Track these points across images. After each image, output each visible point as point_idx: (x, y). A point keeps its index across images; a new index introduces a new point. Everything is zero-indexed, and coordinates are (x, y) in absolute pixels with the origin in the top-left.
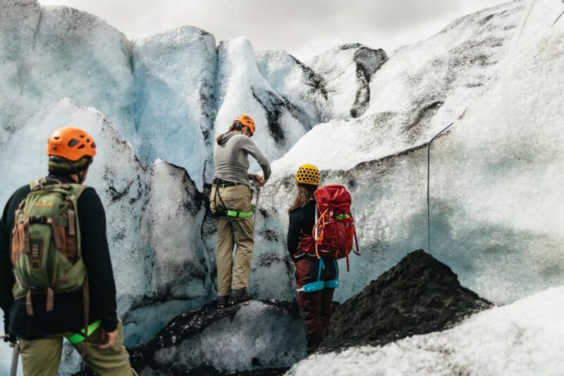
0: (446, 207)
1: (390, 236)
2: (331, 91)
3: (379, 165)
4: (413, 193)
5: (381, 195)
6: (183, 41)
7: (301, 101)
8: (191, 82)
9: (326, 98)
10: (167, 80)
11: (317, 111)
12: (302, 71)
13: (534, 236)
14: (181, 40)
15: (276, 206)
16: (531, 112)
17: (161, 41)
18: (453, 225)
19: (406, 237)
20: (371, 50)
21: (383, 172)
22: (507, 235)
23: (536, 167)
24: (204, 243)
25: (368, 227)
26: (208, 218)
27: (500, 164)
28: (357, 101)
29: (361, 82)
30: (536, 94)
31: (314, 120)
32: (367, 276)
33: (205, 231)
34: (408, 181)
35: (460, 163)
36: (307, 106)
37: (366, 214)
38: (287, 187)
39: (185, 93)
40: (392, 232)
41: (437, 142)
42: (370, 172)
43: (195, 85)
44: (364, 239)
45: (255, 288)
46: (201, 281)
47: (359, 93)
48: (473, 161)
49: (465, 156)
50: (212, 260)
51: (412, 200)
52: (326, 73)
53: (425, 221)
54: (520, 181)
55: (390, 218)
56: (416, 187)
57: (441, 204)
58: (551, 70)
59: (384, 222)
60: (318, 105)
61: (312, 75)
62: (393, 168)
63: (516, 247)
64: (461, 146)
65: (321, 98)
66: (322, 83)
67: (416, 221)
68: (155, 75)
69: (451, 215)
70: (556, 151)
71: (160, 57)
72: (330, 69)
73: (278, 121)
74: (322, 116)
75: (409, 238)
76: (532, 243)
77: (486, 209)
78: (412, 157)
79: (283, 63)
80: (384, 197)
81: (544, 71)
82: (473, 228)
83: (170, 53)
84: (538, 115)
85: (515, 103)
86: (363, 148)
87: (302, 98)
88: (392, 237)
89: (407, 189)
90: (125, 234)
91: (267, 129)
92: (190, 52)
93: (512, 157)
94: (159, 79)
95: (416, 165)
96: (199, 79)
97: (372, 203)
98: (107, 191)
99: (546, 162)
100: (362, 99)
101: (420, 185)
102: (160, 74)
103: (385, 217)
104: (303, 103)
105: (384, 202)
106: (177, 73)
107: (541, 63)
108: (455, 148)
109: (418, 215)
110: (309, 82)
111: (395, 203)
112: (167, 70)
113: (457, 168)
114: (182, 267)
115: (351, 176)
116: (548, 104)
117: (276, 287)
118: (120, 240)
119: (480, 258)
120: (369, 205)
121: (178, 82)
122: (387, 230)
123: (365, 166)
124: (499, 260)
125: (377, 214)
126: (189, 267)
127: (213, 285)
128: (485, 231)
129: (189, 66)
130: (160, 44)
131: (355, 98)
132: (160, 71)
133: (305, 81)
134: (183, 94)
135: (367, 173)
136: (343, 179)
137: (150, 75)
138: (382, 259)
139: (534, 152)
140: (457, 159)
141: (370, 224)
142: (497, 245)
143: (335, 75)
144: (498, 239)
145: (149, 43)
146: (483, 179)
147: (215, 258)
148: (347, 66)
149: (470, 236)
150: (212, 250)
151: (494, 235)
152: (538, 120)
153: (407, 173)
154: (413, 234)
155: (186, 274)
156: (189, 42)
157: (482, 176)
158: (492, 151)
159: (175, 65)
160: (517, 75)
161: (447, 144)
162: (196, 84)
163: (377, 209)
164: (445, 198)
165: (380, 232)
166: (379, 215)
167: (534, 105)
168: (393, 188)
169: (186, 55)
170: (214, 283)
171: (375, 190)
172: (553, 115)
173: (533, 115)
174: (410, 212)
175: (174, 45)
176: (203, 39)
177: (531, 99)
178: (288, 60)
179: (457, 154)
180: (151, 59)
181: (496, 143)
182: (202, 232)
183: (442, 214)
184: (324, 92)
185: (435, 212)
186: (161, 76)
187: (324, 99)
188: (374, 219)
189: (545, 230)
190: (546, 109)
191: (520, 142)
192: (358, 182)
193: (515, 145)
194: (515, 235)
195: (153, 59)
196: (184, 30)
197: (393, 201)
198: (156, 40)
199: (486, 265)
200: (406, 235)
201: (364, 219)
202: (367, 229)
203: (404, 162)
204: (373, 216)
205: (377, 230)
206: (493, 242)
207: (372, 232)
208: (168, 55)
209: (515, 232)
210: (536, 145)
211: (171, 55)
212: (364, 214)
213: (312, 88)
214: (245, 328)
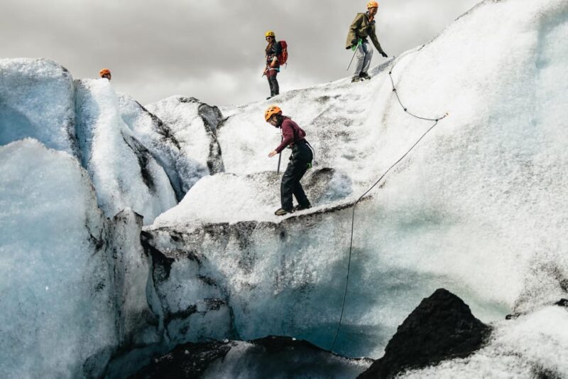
0: (363, 255)
1: (317, 278)
2: (181, 142)
3: (308, 220)
4: (336, 243)
5: (308, 245)
6: (46, 75)
7: (155, 149)
8: (56, 119)
9: (179, 148)
10: (29, 114)
11: (172, 160)
12: (151, 119)
13: (435, 277)
14: (44, 73)
15: (205, 253)
16: (440, 188)
17: (21, 71)
18: (367, 270)
19: (330, 280)
20: (209, 107)
21: (311, 225)
22: (412, 276)
23: (441, 228)
24: (157, 290)
25: (298, 271)
26: (156, 265)
27: (411, 224)
28: (211, 155)
29: (211, 136)
30: (441, 175)
31: (170, 168)
32: (295, 313)
33: (156, 278)
34: (332, 234)
35: (378, 221)
36: (161, 154)
37: (295, 261)
38: (212, 236)
39: (49, 130)
40: (318, 276)
41: (362, 203)
42: (299, 225)
43: (60, 122)
44: (295, 282)
45: (202, 331)
46: (154, 328)
47: (211, 147)
48: (390, 220)
49: (384, 216)
50: (165, 306)
51: (335, 249)
52: (171, 123)
53: (346, 266)
54: (427, 237)
55: (317, 264)
56: (339, 238)
57: (359, 252)
58: (449, 160)
59: (311, 267)
60: (172, 154)
61: (160, 124)
62: (320, 223)
63: (417, 285)
64: (381, 209)
65: (173, 147)
66: (170, 133)
67: (338, 266)
68: (13, 107)
69: (367, 261)
70: (459, 217)
71: (19, 88)
72: (175, 119)
73: (147, 167)
74: (177, 164)
75: (332, 280)
76: (431, 281)
77: (398, 257)
78: (338, 214)
79: (130, 108)
80: (310, 246)
81: (444, 160)
82: (384, 271)
83: (30, 85)
84: (445, 191)
85: (428, 181)
86: (267, 202)
87: (156, 145)
88: (319, 280)
89: (331, 240)
90: (105, 284)
91: (141, 175)
92: (54, 88)
93: (424, 219)
94: (18, 112)
95: (340, 221)
96: (65, 117)
97: (300, 251)
98: (89, 240)
99: (450, 224)
100: (215, 153)
101: (342, 237)
102: (19, 107)
103: (312, 263)
104: (158, 151)
105: (311, 250)
106: (39, 108)
107: (442, 154)
108: (376, 209)
109: (341, 261)
110: (159, 130)
111: (320, 252)
112: (27, 103)
113: (376, 225)
114: (140, 315)
115: (283, 227)
116: (451, 184)
117: (220, 328)
118: (101, 290)
119: (385, 294)
120: (297, 253)
121: (41, 118)
122: (314, 273)
123: (295, 219)
124: (399, 295)
125: (304, 260)
126: (145, 315)
127: (166, 331)
128: (392, 273)
129: (53, 102)
130: (19, 75)
131: (209, 151)
132: (18, 103)
133: (155, 129)
134: (47, 131)
135: (298, 226)
136: (275, 231)
137: (5, 105)
138: (308, 298)
139: (442, 217)
140: (376, 218)
141: (298, 269)
142: (402, 284)
143: (180, 126)
144: (402, 279)
145: (5, 71)
146: (396, 234)
147: (167, 304)
148: (193, 119)
149: (380, 277)
150: (165, 296)
151: (401, 276)
152: (445, 195)
153: (332, 227)
154: (335, 276)
155: (144, 322)
156: (53, 76)
157: (395, 232)
158: (407, 214)
159: (36, 99)
160: (426, 161)
161: (370, 206)
162: (62, 121)
163: (304, 256)
164: (363, 248)
165: (308, 276)
166: (307, 261)
167: (442, 183)
168: (319, 239)
169: (50, 90)
170: (167, 329)
171: (303, 240)
172: (456, 192)
173: (442, 190)
174: (334, 259)
175: (36, 77)
176: (66, 76)
177: (439, 179)
178: (135, 106)
179: (377, 215)
180: (7, 88)
181: (412, 208)
182: (154, 280)
183: (359, 261)
184: (175, 142)
185: (354, 258)
186: (21, 109)
187: (177, 149)
188: (301, 265)
189: (446, 272)
190: (450, 187)
191: (433, 209)
192: (290, 233)
193: (427, 211)
194: (418, 276)
195: (10, 90)
196: (44, 63)
197: (319, 250)
198: (14, 69)
199: (388, 299)
200: (330, 278)
201: (293, 265)
202: (297, 274)
203: (330, 218)
204: (301, 262)
205: (305, 274)
206: (398, 281)
207: (301, 275)
208: (27, 87)
209: (419, 274)
210: (445, 213)
211: (32, 88)
212: (293, 261)
213: (163, 136)
214: (231, 367)
